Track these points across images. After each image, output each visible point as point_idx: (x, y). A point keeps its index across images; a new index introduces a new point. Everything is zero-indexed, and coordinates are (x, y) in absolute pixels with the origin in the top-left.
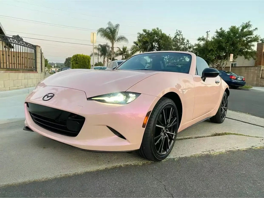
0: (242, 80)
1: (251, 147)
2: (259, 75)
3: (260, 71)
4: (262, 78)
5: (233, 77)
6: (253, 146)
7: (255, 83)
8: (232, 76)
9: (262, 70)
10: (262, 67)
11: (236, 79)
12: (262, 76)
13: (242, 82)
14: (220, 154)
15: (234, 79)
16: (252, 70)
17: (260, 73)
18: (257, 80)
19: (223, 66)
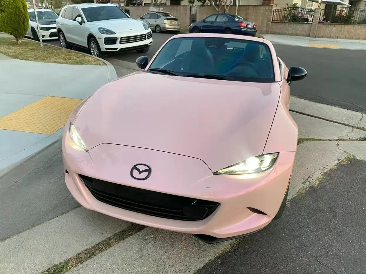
0: (253, 28)
1: (337, 162)
2: (270, 18)
3: (271, 12)
4: (273, 22)
5: (243, 25)
6: (339, 160)
7: (265, 29)
8: (241, 22)
9: (274, 11)
10: (274, 6)
11: (247, 27)
12: (273, 20)
13: (253, 30)
14: (321, 183)
15: (244, 27)
16: (262, 11)
17: (271, 14)
18: (267, 24)
19: (227, 5)
